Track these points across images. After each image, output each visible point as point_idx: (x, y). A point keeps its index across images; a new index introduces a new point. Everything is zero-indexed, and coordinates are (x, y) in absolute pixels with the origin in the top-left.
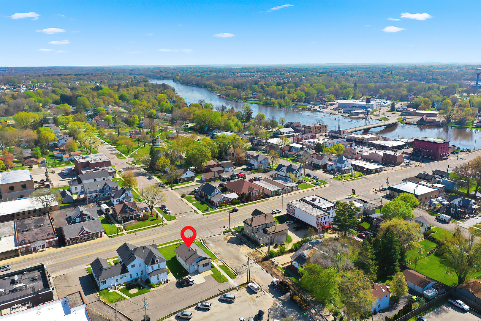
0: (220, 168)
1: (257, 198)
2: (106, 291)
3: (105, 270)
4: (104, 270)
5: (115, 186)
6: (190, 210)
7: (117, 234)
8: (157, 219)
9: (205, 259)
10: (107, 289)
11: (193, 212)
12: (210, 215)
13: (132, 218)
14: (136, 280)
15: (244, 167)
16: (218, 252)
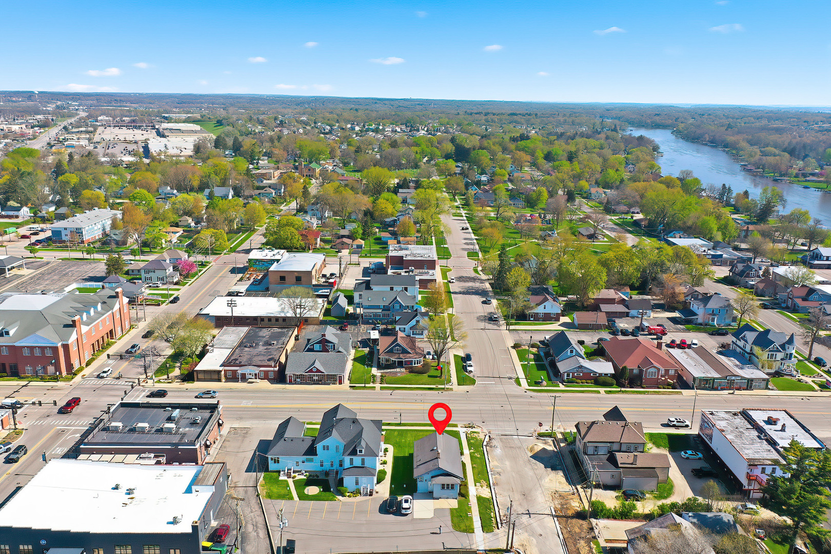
0: (621, 308)
1: (657, 384)
2: (275, 474)
3: (285, 440)
4: (283, 439)
5: (410, 305)
6: (508, 375)
7: (363, 385)
8: (440, 377)
9: (448, 474)
10: (279, 472)
11: (513, 381)
12: (539, 394)
13: (400, 364)
14: (327, 473)
15: (676, 314)
16: (499, 470)
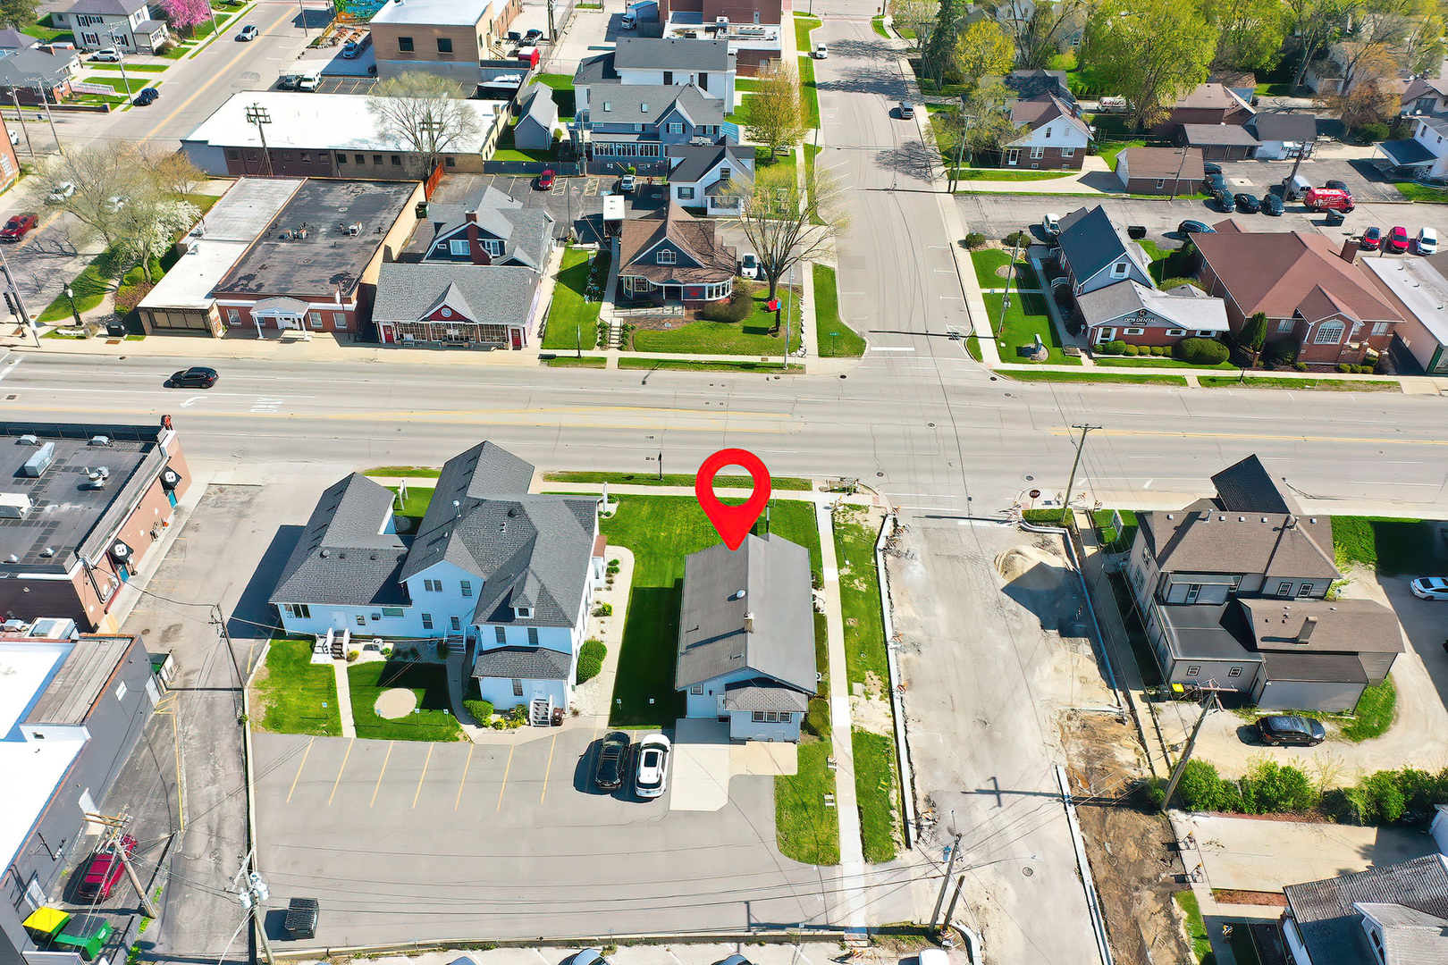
0: (1236, 136)
1: (1336, 361)
2: (302, 646)
3: (322, 555)
4: (316, 554)
5: (709, 124)
6: (951, 328)
8: (775, 331)
10: (311, 639)
11: (960, 344)
12: (1027, 386)
13: (674, 295)
15: (1374, 152)
16: (916, 634)
